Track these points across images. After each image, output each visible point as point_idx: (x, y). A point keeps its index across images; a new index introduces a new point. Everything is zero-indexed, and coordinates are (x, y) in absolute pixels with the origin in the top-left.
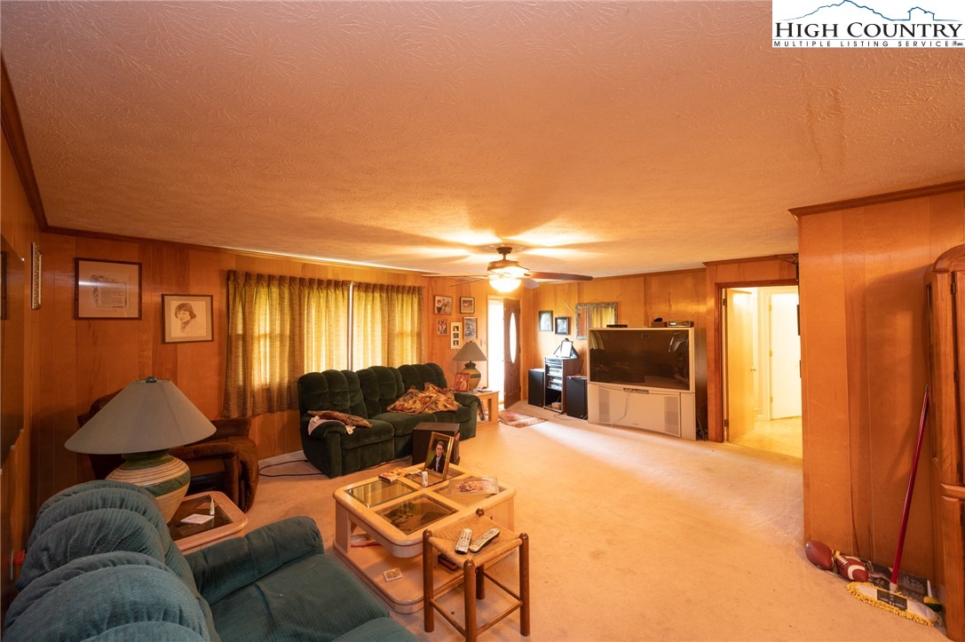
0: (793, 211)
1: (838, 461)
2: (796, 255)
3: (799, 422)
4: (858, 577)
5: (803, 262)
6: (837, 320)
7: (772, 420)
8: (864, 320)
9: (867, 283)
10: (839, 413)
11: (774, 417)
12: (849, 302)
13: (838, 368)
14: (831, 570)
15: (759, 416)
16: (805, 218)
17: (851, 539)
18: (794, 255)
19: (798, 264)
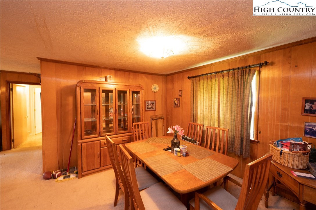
0: (39, 58)
1: (54, 143)
2: (40, 75)
3: (41, 134)
4: (59, 176)
5: (42, 78)
6: (53, 98)
7: (35, 134)
8: (61, 98)
9: (62, 87)
10: (54, 128)
11: (36, 133)
12: (57, 92)
13: (53, 114)
14: (51, 178)
15: (30, 134)
16: (43, 62)
17: (57, 165)
18: (39, 74)
19: (40, 78)
